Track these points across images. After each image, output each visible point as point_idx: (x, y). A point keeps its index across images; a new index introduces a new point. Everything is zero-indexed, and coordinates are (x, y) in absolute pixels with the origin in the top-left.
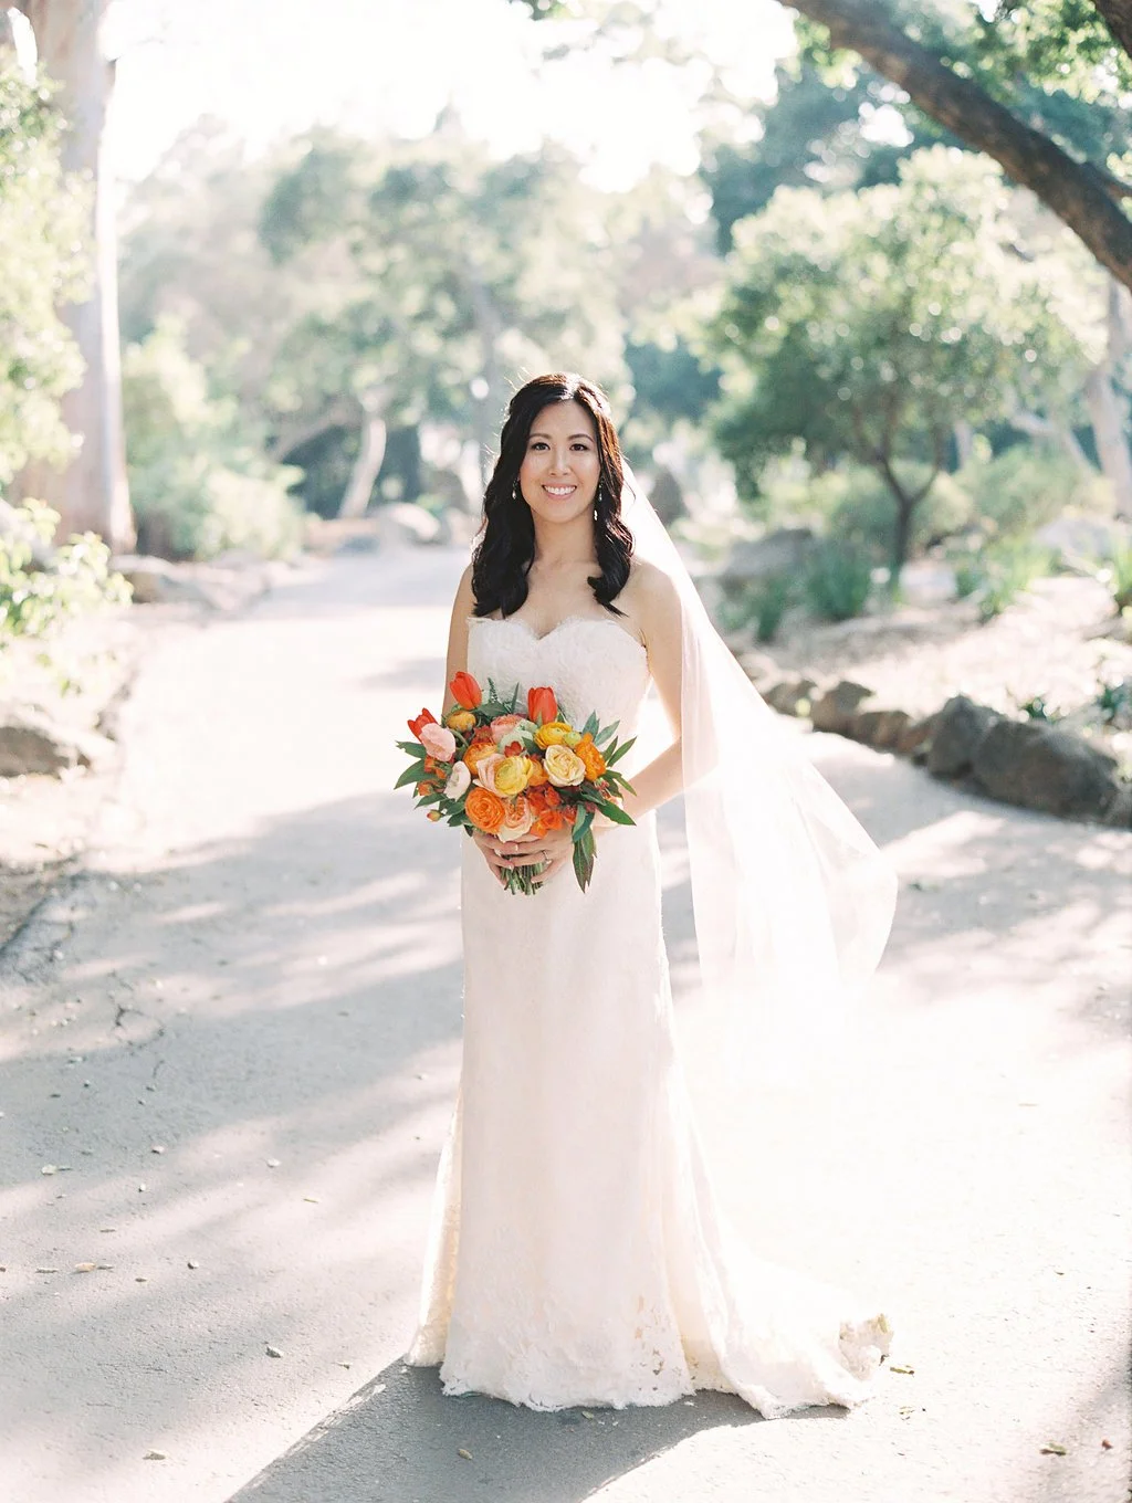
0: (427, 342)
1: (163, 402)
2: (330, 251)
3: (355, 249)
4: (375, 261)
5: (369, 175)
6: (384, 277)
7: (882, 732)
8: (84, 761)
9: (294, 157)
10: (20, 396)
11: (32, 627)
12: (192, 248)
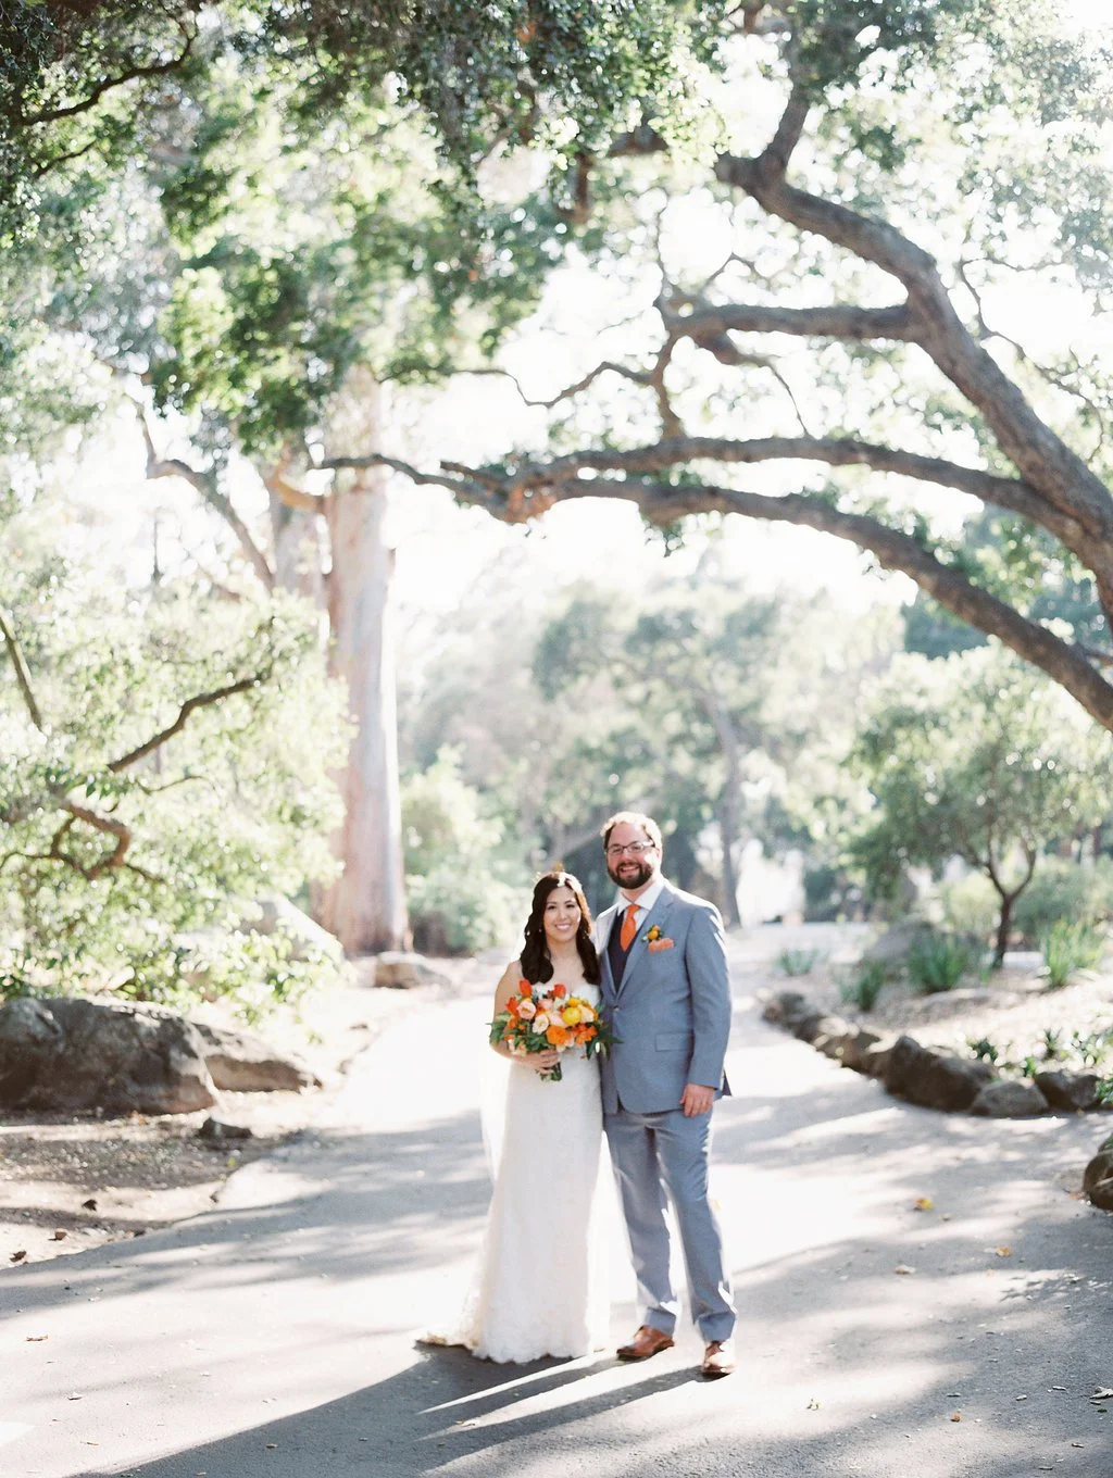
0: (683, 763)
1: (442, 822)
2: (595, 685)
3: (618, 683)
4: (636, 692)
5: (626, 622)
6: (642, 706)
7: (877, 1067)
8: (318, 1083)
9: (560, 608)
10: (298, 833)
11: (291, 997)
12: (476, 685)
